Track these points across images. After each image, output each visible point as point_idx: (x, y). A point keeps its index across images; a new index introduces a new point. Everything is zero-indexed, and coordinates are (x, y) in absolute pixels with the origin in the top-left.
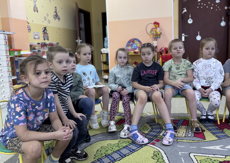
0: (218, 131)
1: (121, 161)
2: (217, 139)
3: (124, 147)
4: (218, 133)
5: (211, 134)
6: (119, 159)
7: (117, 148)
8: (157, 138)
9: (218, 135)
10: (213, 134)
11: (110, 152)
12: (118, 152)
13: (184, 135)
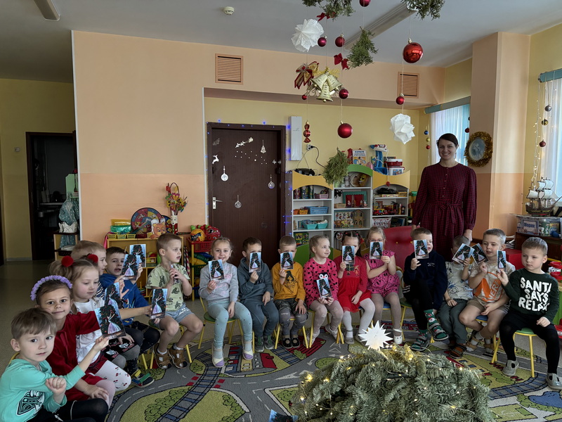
0: (288, 355)
1: (186, 417)
2: (289, 365)
3: (181, 400)
4: (289, 357)
5: (282, 360)
6: (183, 415)
7: (172, 403)
8: (219, 378)
9: (289, 360)
10: (284, 359)
11: (164, 410)
12: (176, 407)
13: (251, 368)
